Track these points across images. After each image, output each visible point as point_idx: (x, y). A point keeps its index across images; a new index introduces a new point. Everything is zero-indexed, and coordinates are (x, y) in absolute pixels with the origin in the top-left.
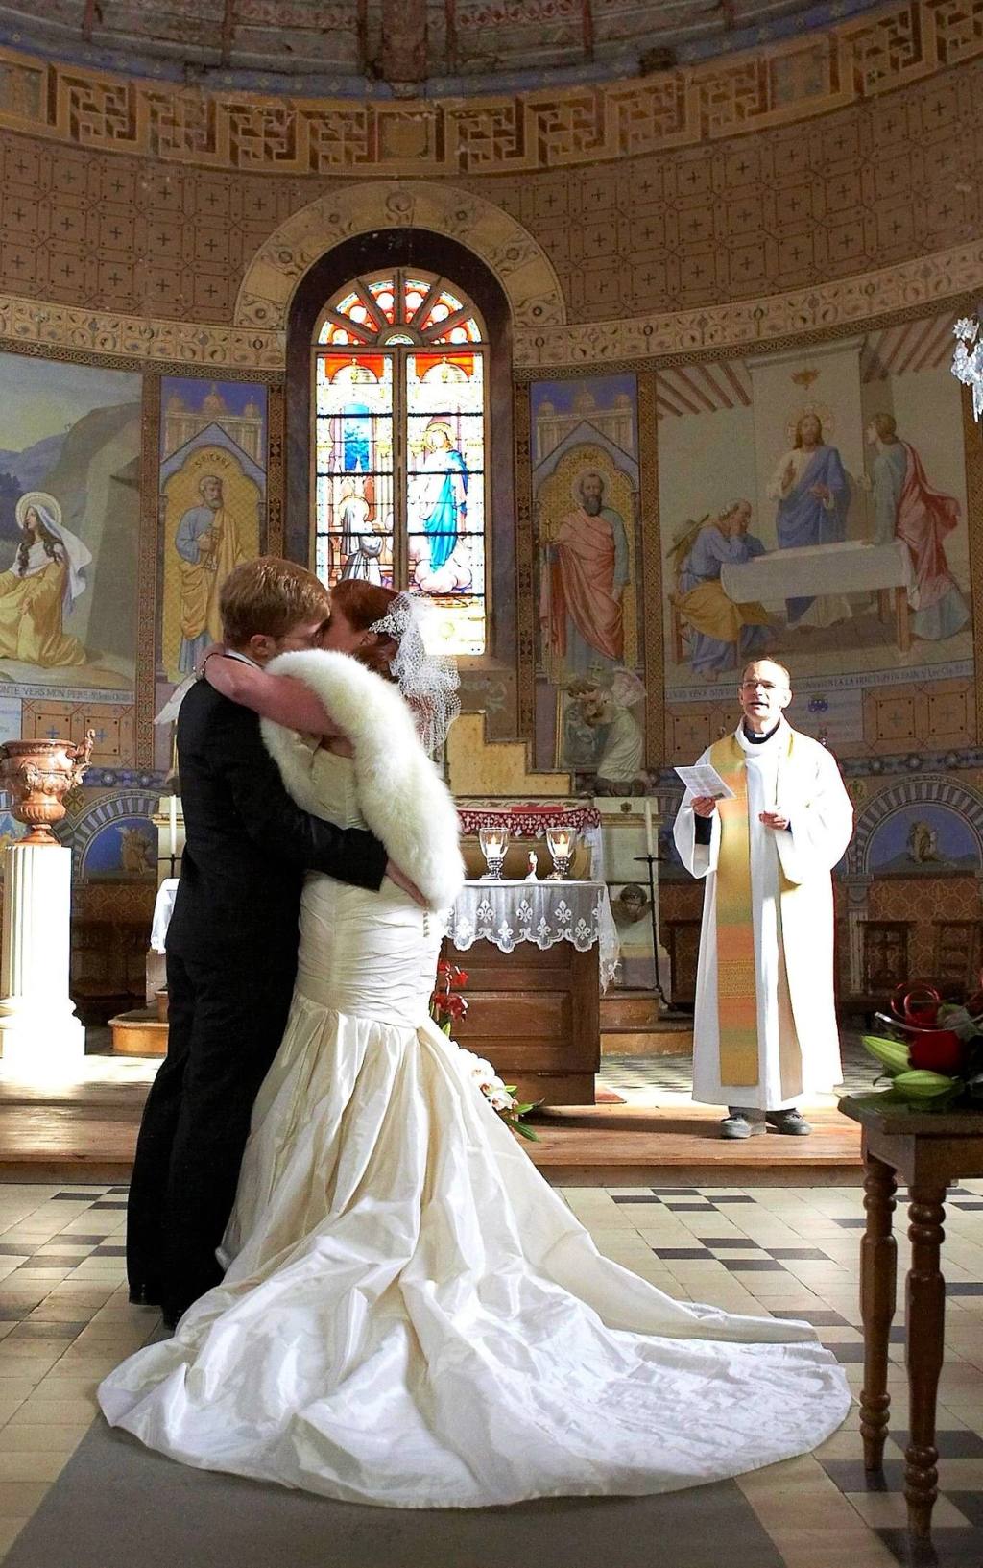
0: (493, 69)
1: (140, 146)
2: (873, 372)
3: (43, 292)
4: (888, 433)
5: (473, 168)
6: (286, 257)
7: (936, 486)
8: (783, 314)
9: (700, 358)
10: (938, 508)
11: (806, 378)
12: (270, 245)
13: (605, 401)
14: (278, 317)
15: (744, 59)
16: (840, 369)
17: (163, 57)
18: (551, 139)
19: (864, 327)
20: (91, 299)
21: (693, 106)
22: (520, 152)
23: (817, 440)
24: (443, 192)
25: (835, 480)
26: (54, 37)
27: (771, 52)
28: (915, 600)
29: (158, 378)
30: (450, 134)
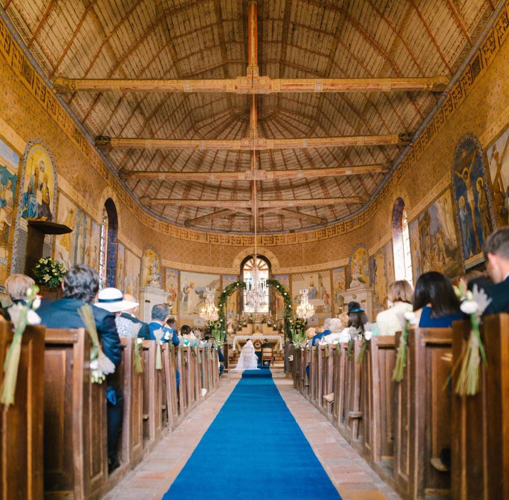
0: (269, 231)
1: (219, 243)
2: (320, 277)
3: (206, 265)
4: (322, 285)
5: (266, 245)
6: (240, 258)
7: (327, 293)
8: (309, 268)
9: (298, 273)
10: (327, 295)
11: (311, 277)
12: (237, 257)
13: (285, 279)
14: (239, 267)
15: (304, 232)
16: (316, 276)
17: (221, 230)
18: (277, 241)
19: (319, 271)
20: (213, 265)
21: (297, 239)
22: (273, 243)
23: (313, 286)
24: (262, 248)
25: (315, 291)
26: (207, 229)
27: (307, 232)
28: (325, 307)
29: (222, 276)
30: (263, 240)
